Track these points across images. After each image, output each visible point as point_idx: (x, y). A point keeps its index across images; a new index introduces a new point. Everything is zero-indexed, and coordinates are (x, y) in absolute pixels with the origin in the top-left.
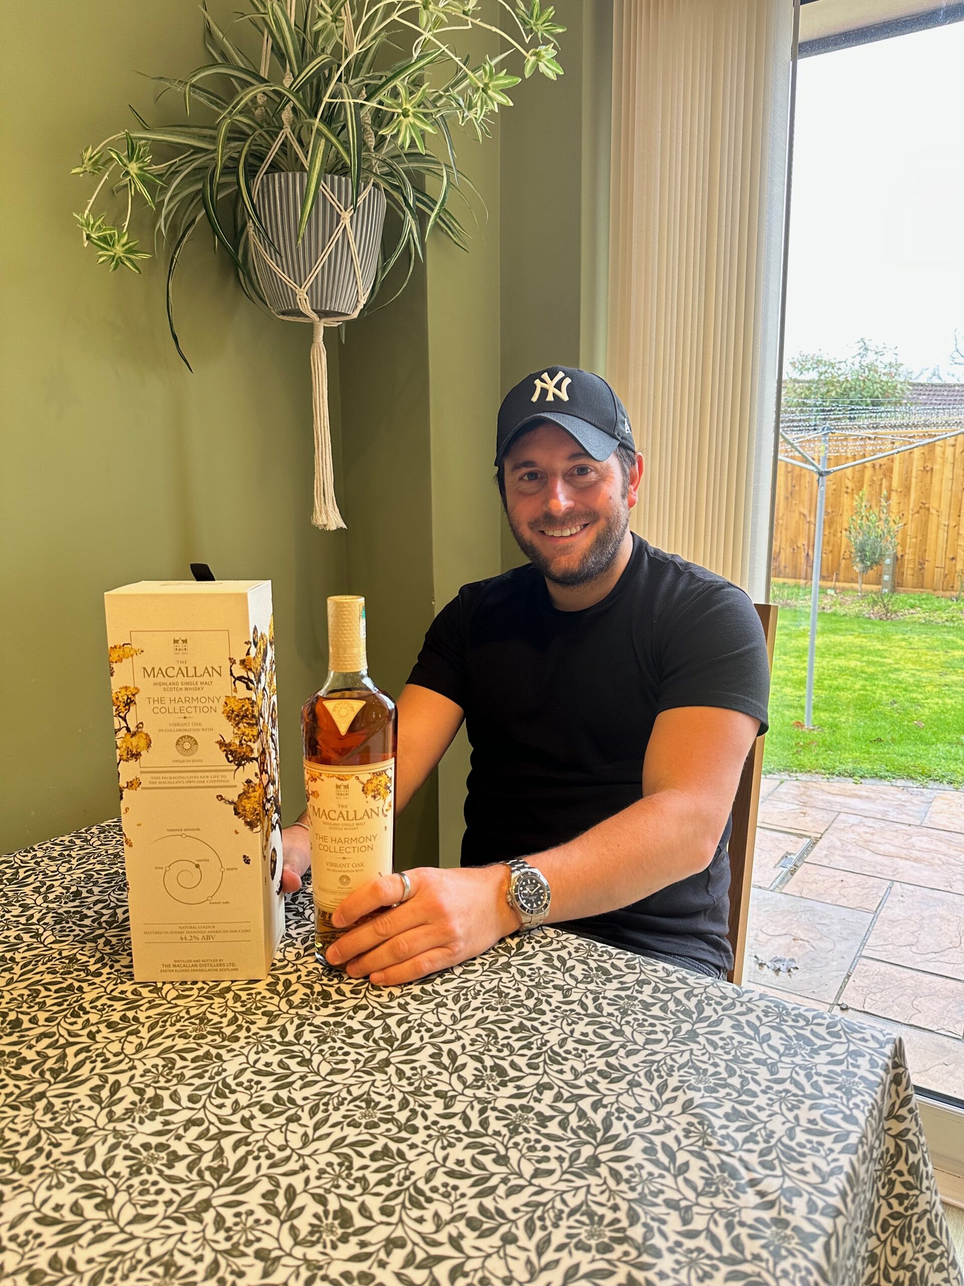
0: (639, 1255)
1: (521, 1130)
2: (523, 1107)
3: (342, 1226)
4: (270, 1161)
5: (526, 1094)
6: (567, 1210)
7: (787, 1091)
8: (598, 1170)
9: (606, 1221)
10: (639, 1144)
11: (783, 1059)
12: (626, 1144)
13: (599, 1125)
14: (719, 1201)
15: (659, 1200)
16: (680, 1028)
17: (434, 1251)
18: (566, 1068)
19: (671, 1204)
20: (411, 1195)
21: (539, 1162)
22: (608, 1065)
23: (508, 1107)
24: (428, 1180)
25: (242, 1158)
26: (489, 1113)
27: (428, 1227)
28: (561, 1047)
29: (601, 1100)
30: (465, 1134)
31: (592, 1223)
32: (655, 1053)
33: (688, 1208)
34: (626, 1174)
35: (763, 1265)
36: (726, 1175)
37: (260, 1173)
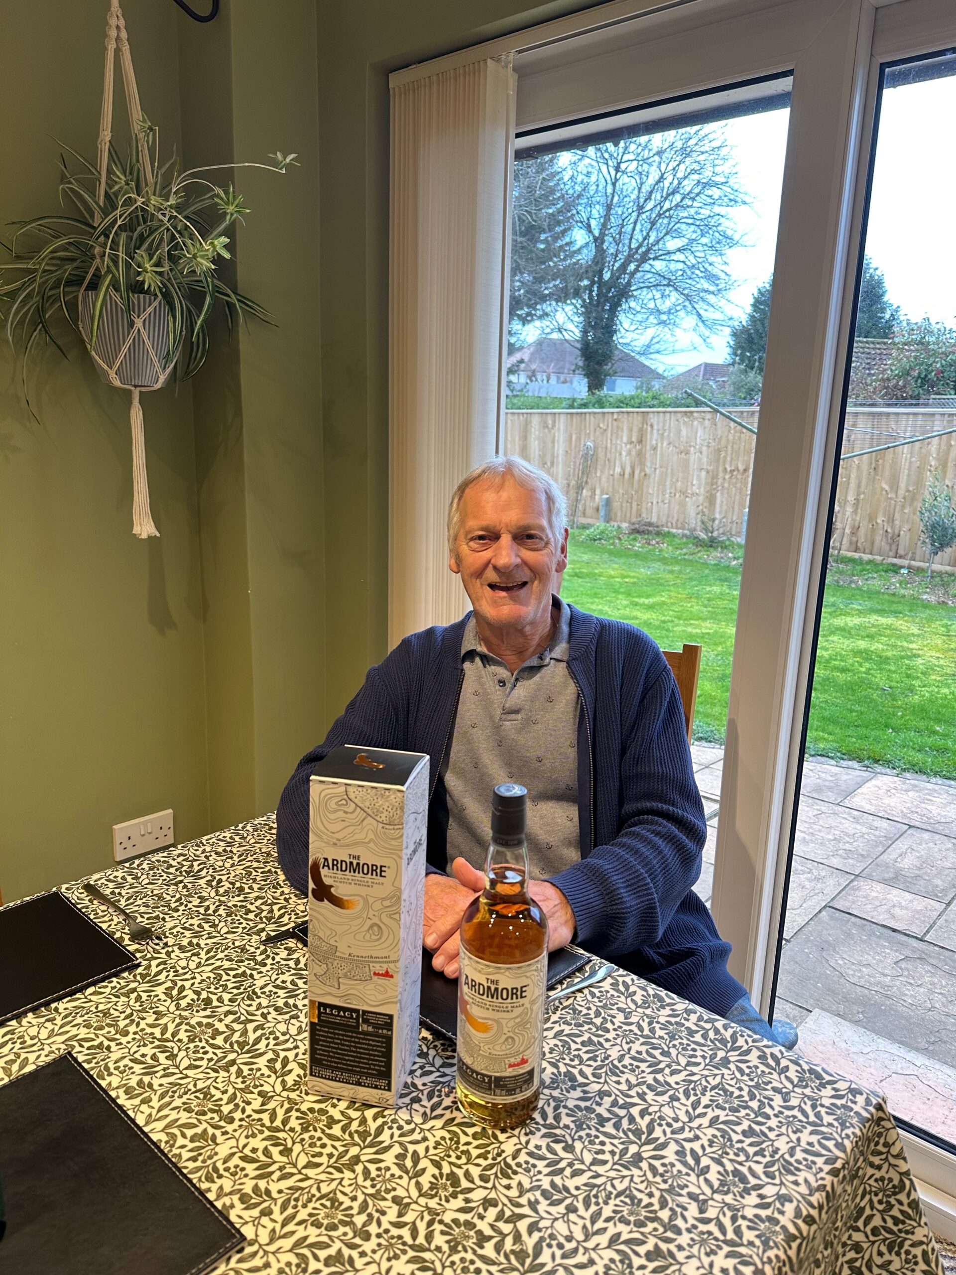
0: (665, 1232)
1: (584, 1126)
2: (587, 1109)
3: (452, 1186)
4: (400, 1132)
5: (590, 1098)
6: (615, 1192)
7: (794, 1117)
8: (641, 1164)
9: (643, 1204)
10: (673, 1147)
11: (796, 1089)
12: (664, 1146)
13: (644, 1129)
14: (729, 1199)
15: (684, 1192)
16: (716, 1054)
17: (517, 1211)
18: (623, 1080)
19: (692, 1196)
20: (501, 1168)
21: (597, 1153)
22: (655, 1080)
23: (576, 1106)
24: (514, 1158)
25: (380, 1126)
26: (561, 1110)
27: (514, 1193)
28: (620, 1062)
29: (647, 1109)
30: (542, 1125)
31: (633, 1204)
32: (693, 1074)
33: (705, 1201)
34: (661, 1170)
35: (755, 1250)
36: (737, 1179)
37: (394, 1140)
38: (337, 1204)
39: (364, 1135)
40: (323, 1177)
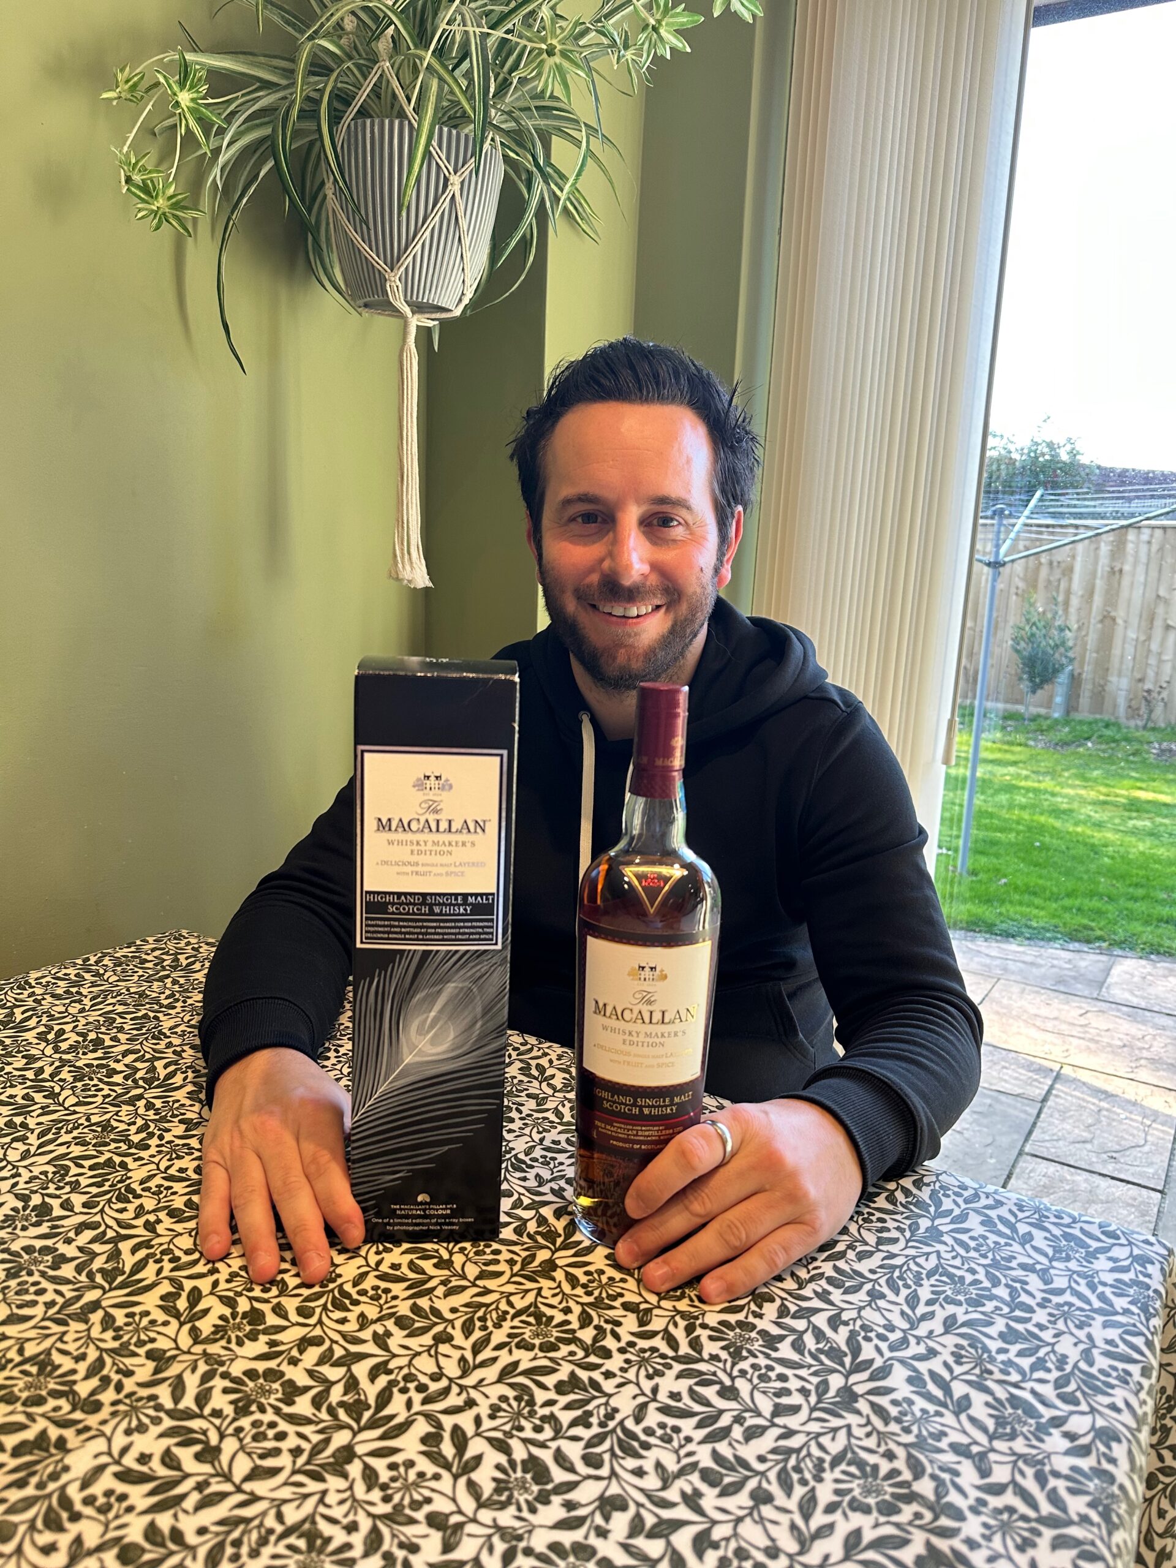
0: (936, 1518)
1: (746, 1353)
4: (423, 1395)
6: (828, 1459)
8: (856, 1405)
10: (899, 1373)
12: (883, 1372)
15: (943, 1444)
17: (666, 1514)
19: (959, 1450)
21: (777, 1395)
22: (837, 1269)
23: (722, 1323)
24: (638, 1420)
25: (384, 1390)
26: (699, 1331)
27: (652, 1482)
29: (838, 1315)
30: (672, 1358)
31: (864, 1475)
33: (983, 1456)
34: (894, 1411)
35: (1094, 1530)
36: (1020, 1412)
37: (413, 1411)
38: (319, 1542)
39: (356, 1408)
40: (286, 1493)
